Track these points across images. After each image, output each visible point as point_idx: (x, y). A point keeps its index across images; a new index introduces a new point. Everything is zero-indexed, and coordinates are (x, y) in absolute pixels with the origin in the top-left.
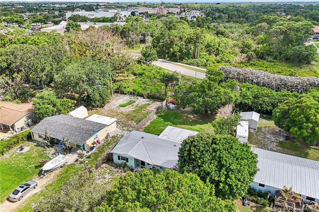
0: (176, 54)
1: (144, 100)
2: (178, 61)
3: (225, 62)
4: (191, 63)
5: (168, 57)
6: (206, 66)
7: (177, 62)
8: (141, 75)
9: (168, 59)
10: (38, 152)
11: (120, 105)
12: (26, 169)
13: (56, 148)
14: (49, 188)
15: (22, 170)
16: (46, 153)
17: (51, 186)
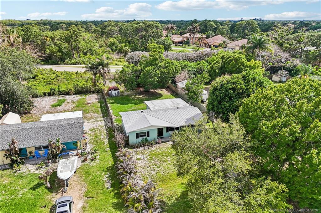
0: (55, 54)
1: (73, 96)
2: (59, 63)
8: (34, 78)
10: (9, 176)
11: (52, 106)
12: (19, 197)
13: (30, 163)
14: (91, 195)
15: (14, 202)
16: (23, 172)
17: (89, 192)
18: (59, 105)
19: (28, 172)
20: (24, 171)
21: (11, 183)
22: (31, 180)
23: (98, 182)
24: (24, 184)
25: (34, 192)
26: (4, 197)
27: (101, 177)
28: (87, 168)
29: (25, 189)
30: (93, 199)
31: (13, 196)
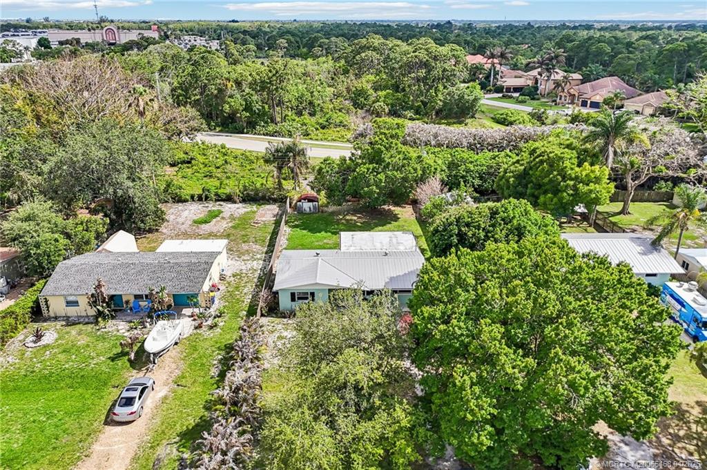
0: (239, 115)
1: (237, 205)
2: (245, 130)
3: (336, 126)
4: (275, 132)
5: (217, 125)
6: (308, 135)
7: (243, 133)
8: (189, 162)
9: (218, 129)
10: (88, 335)
11: (195, 222)
12: (90, 368)
13: (123, 318)
14: (183, 382)
15: (82, 374)
16: (110, 332)
17: (183, 378)
18: (206, 222)
19: (115, 333)
20: (110, 330)
21: (88, 346)
22: (114, 346)
23: (203, 365)
24: (103, 350)
25: (111, 363)
26: (72, 363)
27: (211, 358)
28: (198, 340)
29: (101, 357)
30: (185, 388)
31: (83, 365)
